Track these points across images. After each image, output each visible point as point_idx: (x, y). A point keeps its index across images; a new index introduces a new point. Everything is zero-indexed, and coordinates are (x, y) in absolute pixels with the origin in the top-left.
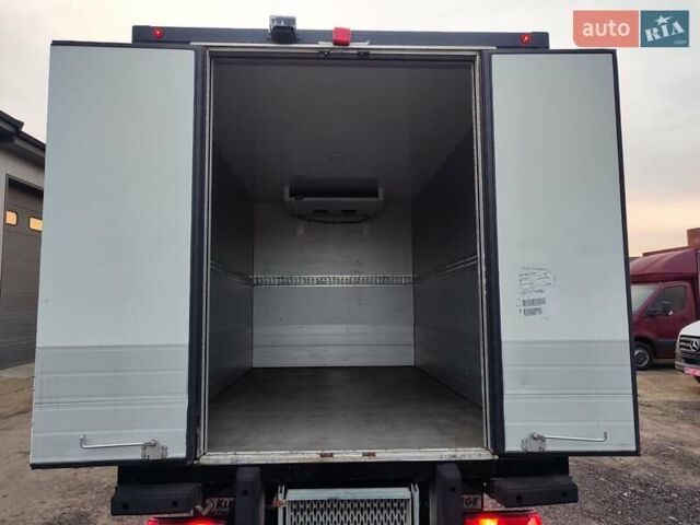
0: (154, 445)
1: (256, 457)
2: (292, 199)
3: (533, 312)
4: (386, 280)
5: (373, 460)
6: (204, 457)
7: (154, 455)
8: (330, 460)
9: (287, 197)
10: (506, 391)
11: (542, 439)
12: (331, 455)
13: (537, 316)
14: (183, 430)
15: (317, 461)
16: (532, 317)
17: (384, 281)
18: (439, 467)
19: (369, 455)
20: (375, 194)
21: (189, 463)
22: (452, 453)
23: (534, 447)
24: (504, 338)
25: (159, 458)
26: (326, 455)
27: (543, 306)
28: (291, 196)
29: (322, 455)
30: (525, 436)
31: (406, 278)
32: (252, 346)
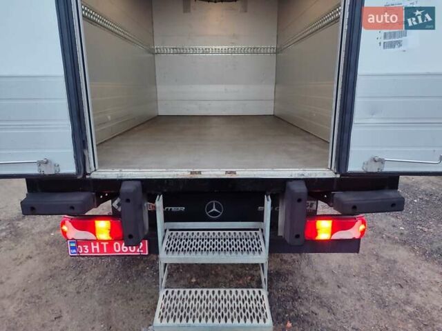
0: (46, 163)
1: (138, 173)
3: (392, 45)
4: (255, 50)
5: (234, 176)
6: (95, 173)
7: (49, 171)
8: (199, 176)
10: (355, 121)
11: (382, 161)
12: (200, 173)
13: (397, 49)
14: (71, 151)
15: (188, 177)
16: (392, 50)
17: (255, 51)
18: (290, 183)
19: (231, 173)
21: (80, 177)
22: (301, 172)
23: (374, 168)
24: (360, 70)
25: (53, 173)
26: (195, 173)
27: (403, 38)
29: (192, 173)
30: (367, 159)
31: (271, 48)
32: (156, 101)
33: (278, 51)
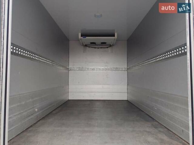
2: (82, 38)
4: (117, 69)
20: (114, 36)
28: (81, 36)
31: (124, 68)
32: (68, 92)
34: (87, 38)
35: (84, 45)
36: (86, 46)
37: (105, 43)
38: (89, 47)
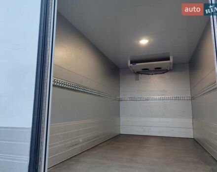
2: (131, 65)
4: (177, 98)
9: (129, 64)
20: (169, 59)
28: (131, 63)
31: (187, 97)
32: (120, 126)
33: (193, 98)
34: (137, 64)
35: (136, 72)
36: (138, 73)
37: (160, 68)
38: (142, 74)
